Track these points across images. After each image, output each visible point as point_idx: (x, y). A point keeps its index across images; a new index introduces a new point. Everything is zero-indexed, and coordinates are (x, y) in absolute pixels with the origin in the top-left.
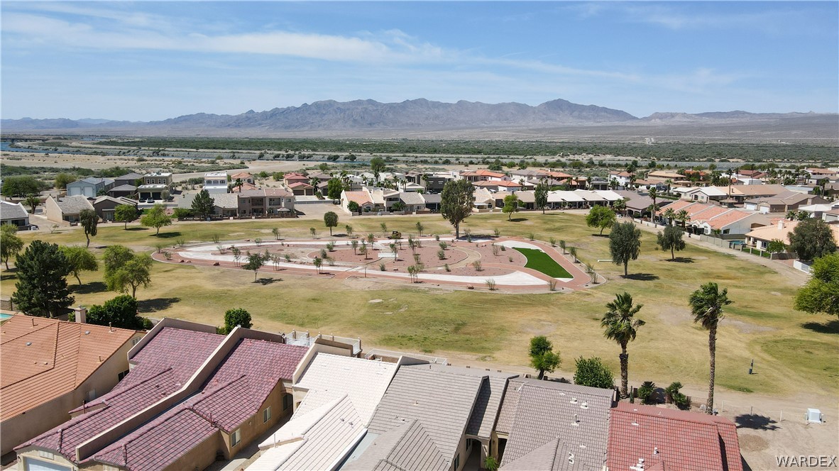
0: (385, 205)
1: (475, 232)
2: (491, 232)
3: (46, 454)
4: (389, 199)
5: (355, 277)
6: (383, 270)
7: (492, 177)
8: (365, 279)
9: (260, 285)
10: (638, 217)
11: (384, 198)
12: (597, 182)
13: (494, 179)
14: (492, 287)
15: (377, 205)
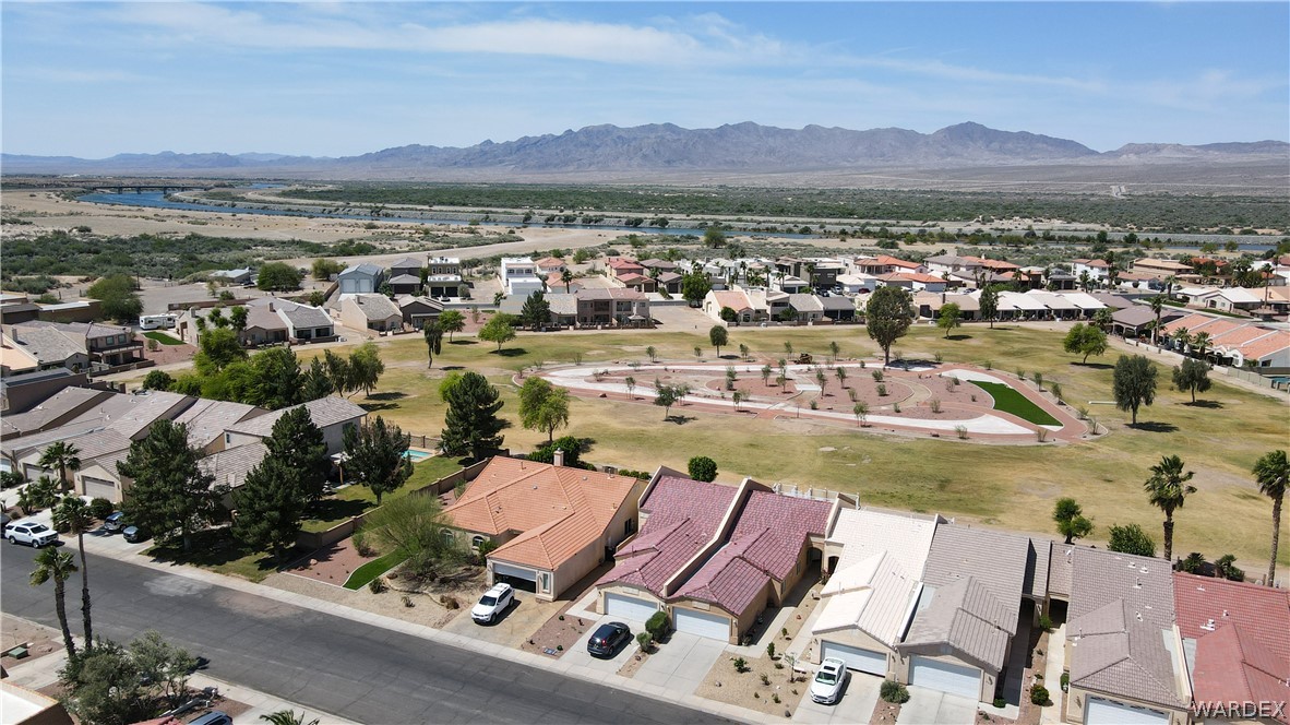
0: (769, 312)
1: (908, 355)
2: (929, 356)
3: (630, 590)
4: (775, 304)
5: (785, 417)
6: (814, 408)
7: (900, 267)
8: (796, 420)
9: (674, 426)
10: (1132, 337)
11: (768, 303)
12: (1059, 277)
13: (903, 270)
14: (963, 435)
15: (758, 311)
